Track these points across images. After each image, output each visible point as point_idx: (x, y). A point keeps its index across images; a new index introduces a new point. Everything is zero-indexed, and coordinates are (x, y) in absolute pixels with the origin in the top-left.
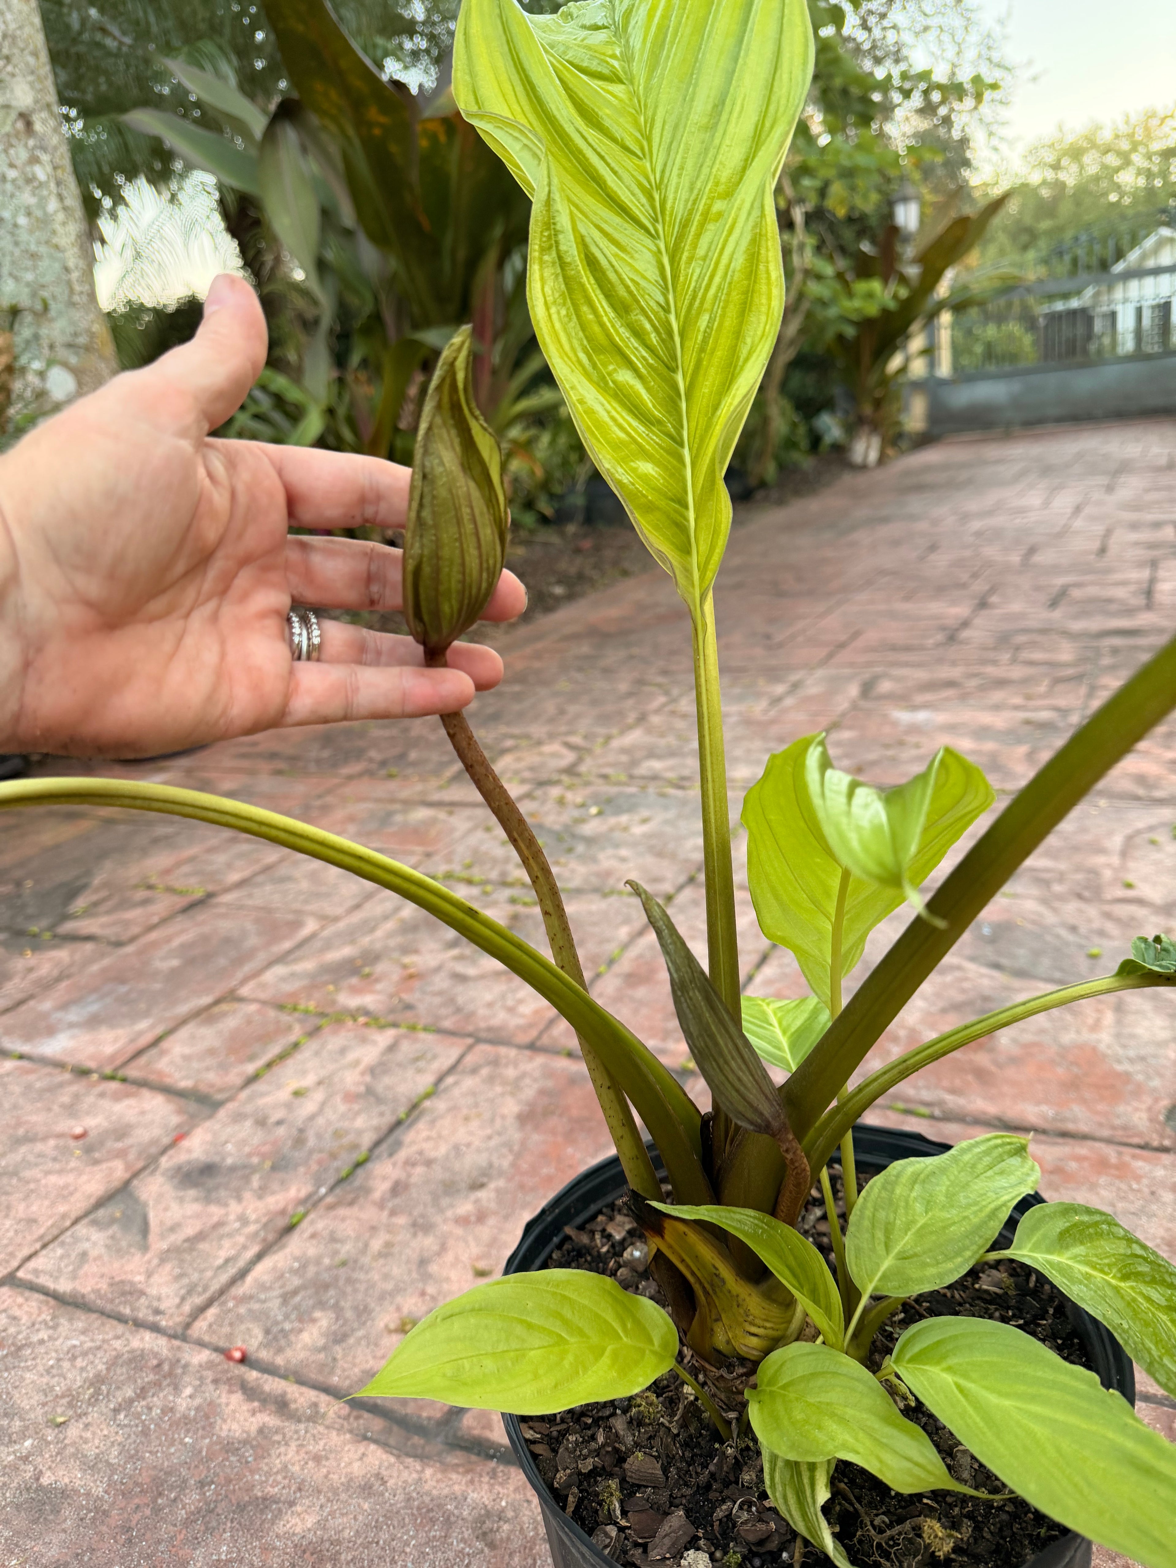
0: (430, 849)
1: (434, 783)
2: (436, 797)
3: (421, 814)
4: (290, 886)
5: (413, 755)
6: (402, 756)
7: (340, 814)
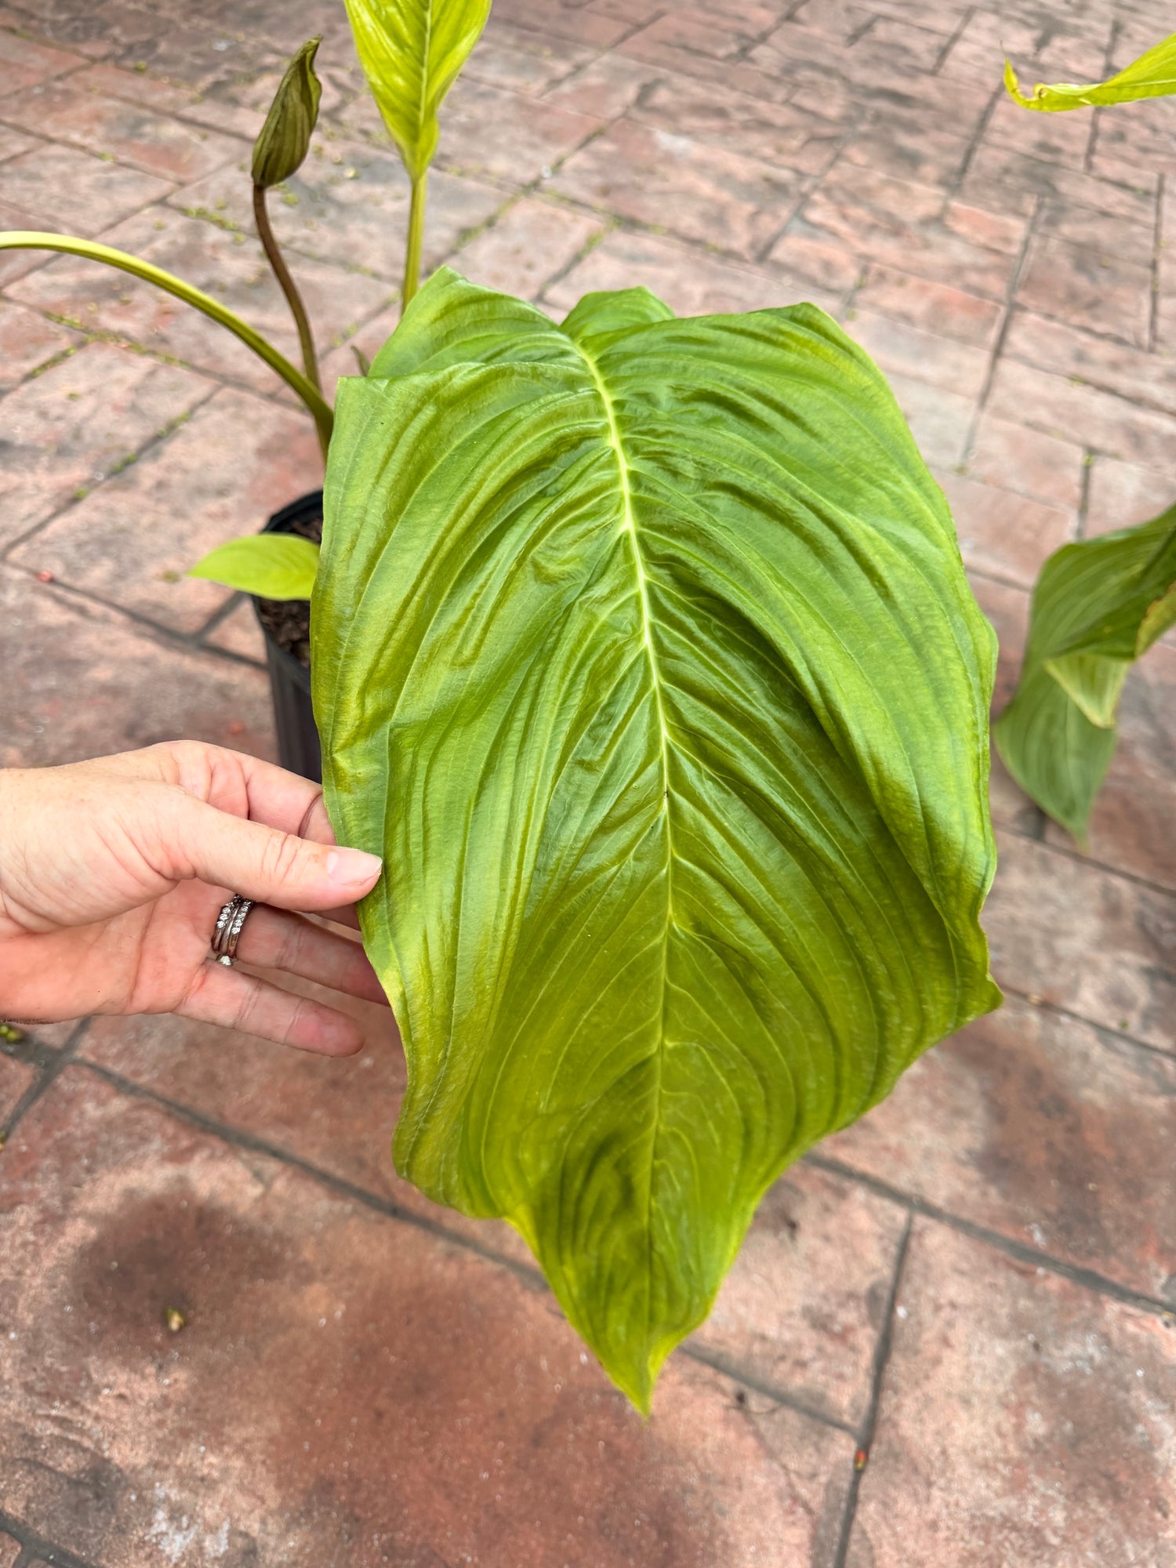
1: (186, 93)
2: (189, 111)
3: (173, 130)
5: (163, 48)
6: (151, 45)
7: (85, 108)
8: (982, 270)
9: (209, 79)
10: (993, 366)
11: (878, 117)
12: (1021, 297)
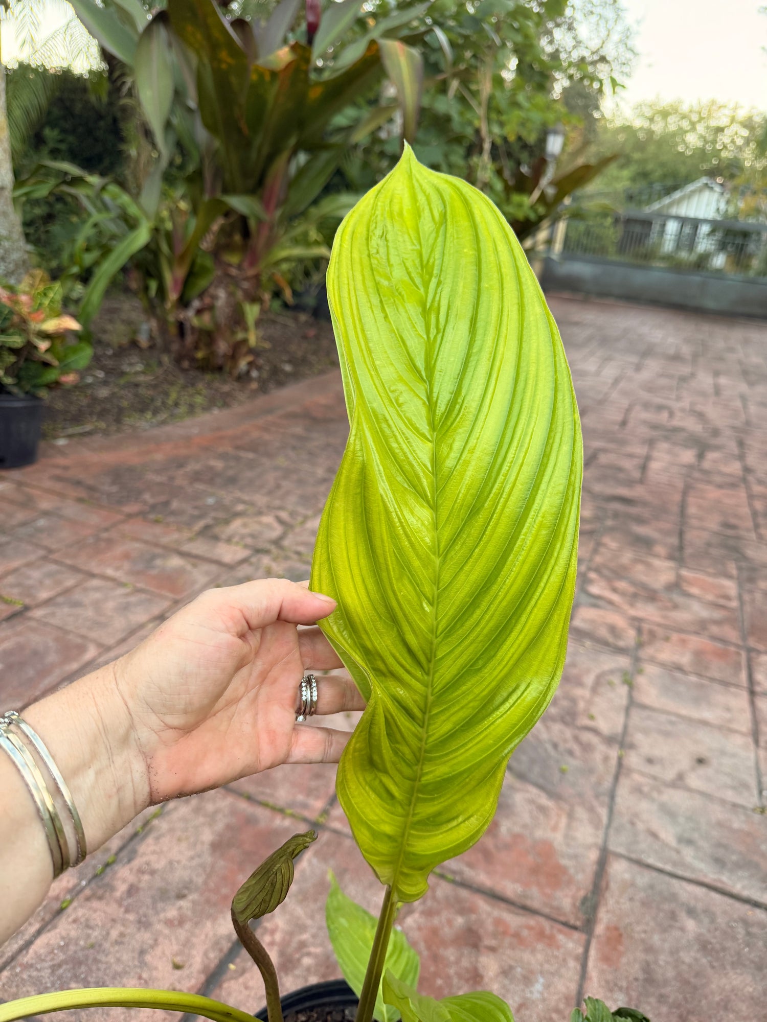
0: (178, 597)
1: (186, 534)
2: (187, 548)
3: (175, 562)
4: (79, 611)
5: (175, 505)
6: (166, 504)
7: (119, 550)
8: (718, 623)
9: (201, 524)
10: (752, 703)
11: (616, 515)
12: (752, 642)
